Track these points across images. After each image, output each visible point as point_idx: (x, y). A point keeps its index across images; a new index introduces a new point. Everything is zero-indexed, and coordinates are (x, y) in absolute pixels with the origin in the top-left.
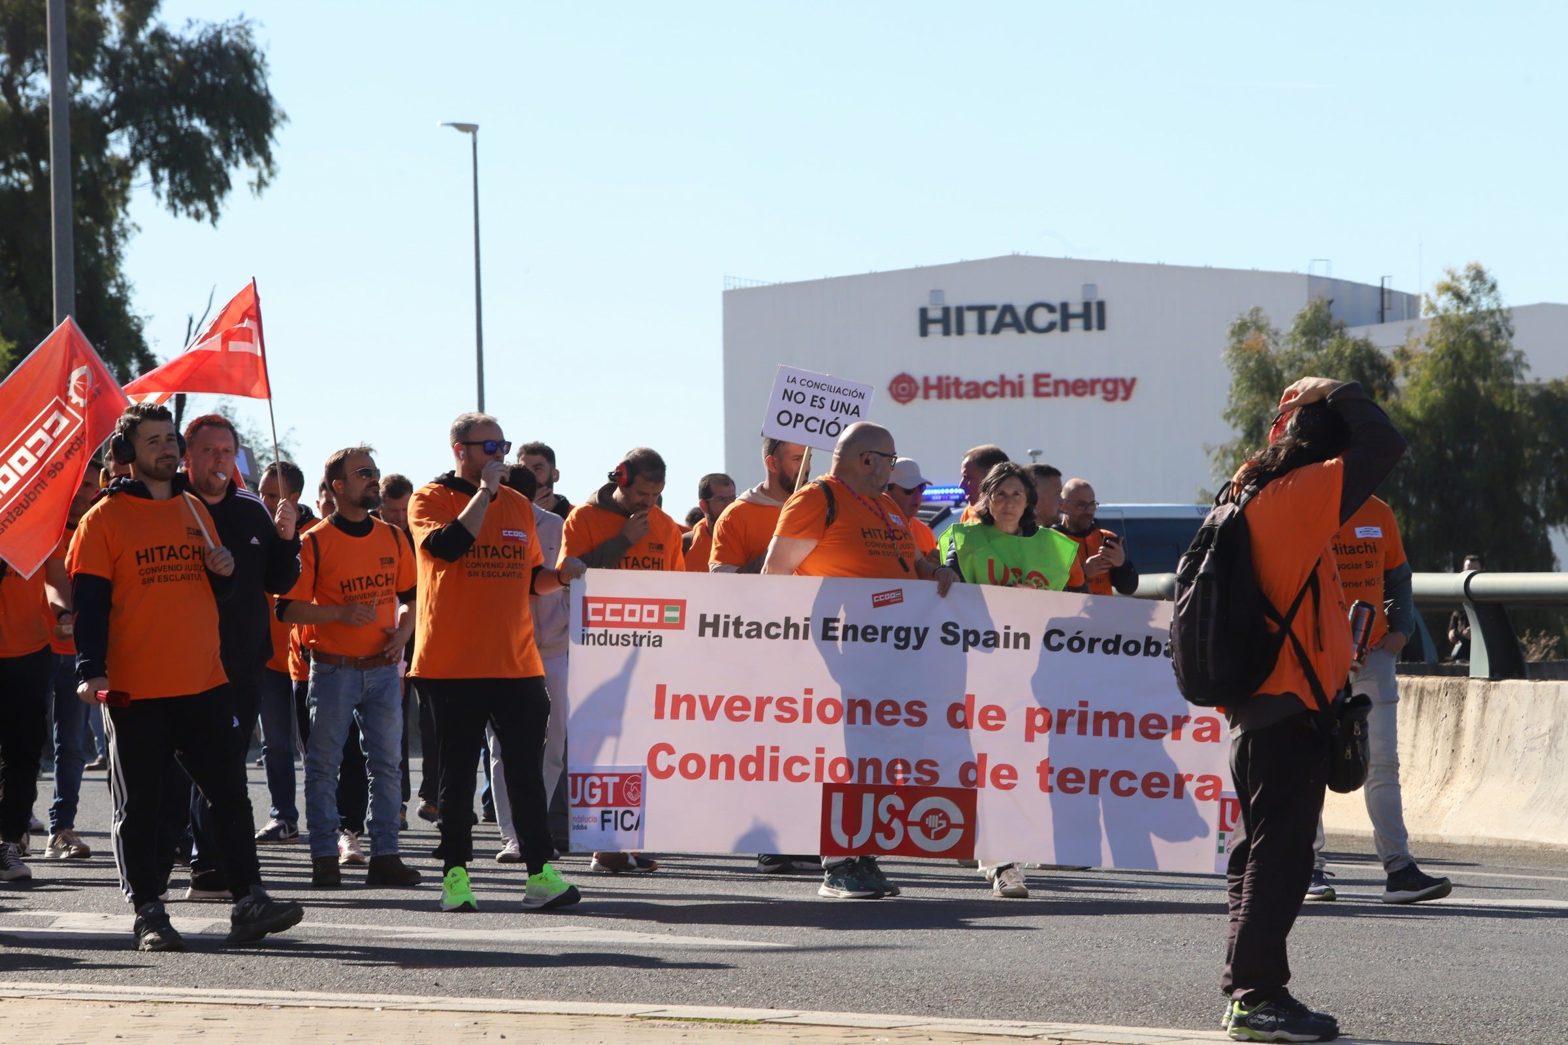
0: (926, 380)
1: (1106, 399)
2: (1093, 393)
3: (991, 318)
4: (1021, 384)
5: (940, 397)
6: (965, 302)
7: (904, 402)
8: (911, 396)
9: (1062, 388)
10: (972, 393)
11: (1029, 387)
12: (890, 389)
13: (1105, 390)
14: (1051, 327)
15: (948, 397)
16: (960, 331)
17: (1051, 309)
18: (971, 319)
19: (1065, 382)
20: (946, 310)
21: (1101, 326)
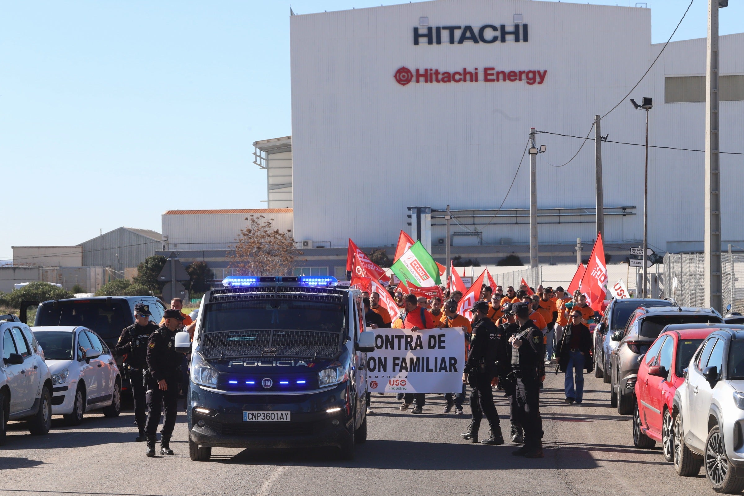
0: (418, 71)
1: (528, 83)
2: (520, 80)
3: (458, 34)
4: (476, 74)
5: (426, 81)
6: (441, 25)
7: (404, 84)
8: (408, 81)
9: (501, 76)
10: (446, 79)
11: (481, 76)
12: (395, 76)
13: (527, 77)
14: (495, 39)
15: (431, 81)
16: (439, 42)
17: (495, 28)
18: (445, 34)
19: (503, 73)
20: (430, 29)
21: (526, 39)
